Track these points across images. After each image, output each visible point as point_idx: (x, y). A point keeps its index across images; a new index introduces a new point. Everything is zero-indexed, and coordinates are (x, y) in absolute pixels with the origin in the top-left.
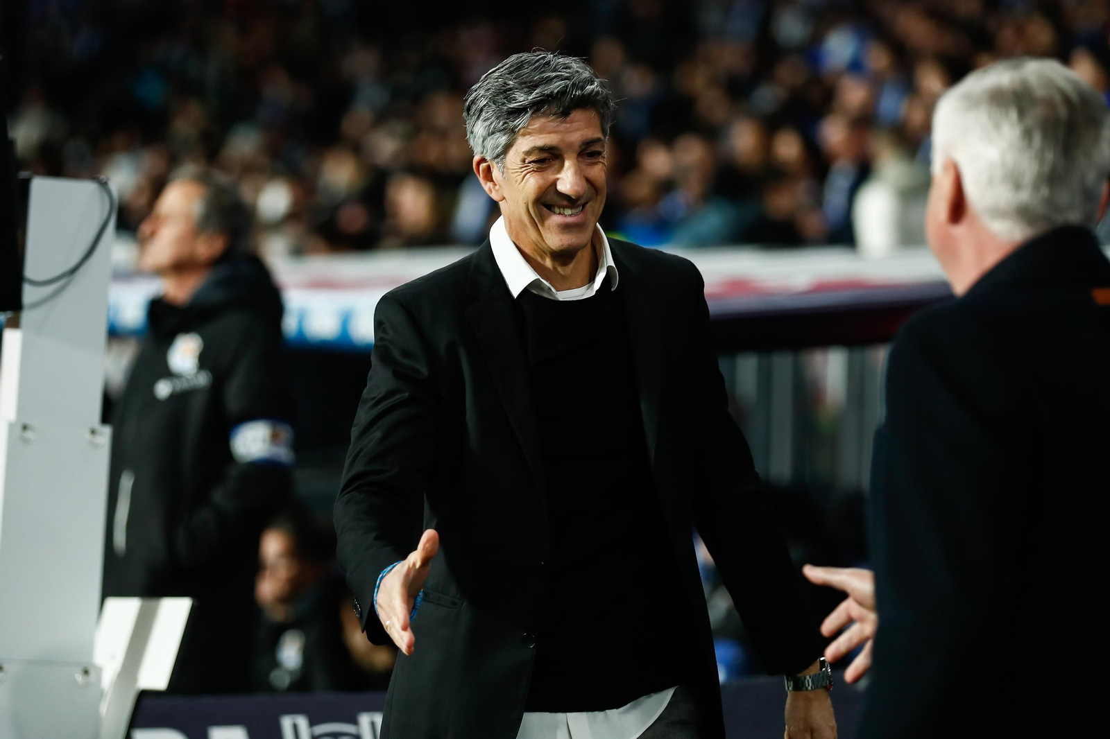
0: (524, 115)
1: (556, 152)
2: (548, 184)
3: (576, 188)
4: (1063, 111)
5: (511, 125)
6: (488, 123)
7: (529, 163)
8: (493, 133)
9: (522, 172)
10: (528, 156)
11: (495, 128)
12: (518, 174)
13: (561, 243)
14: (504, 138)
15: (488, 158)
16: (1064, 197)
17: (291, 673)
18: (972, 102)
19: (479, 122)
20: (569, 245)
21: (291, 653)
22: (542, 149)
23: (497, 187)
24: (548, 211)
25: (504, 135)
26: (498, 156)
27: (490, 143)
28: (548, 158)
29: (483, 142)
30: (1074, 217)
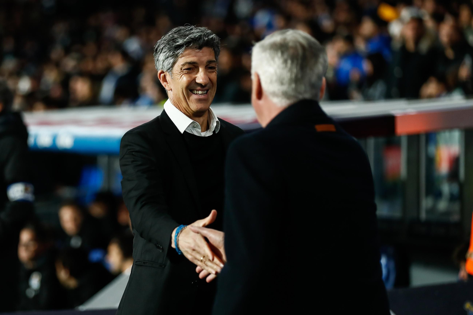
0: (182, 48)
1: (196, 65)
2: (192, 79)
3: (205, 81)
4: (300, 51)
5: (177, 53)
6: (165, 54)
7: (184, 70)
8: (168, 58)
9: (180, 74)
10: (183, 66)
11: (169, 55)
12: (179, 75)
13: (197, 108)
14: (172, 60)
15: (165, 71)
16: (302, 88)
17: (35, 291)
18: (264, 49)
19: (161, 54)
20: (200, 108)
21: (35, 282)
22: (190, 63)
23: (168, 84)
24: (191, 93)
25: (173, 58)
26: (169, 69)
27: (166, 63)
28: (192, 68)
29: (163, 63)
30: (307, 96)
